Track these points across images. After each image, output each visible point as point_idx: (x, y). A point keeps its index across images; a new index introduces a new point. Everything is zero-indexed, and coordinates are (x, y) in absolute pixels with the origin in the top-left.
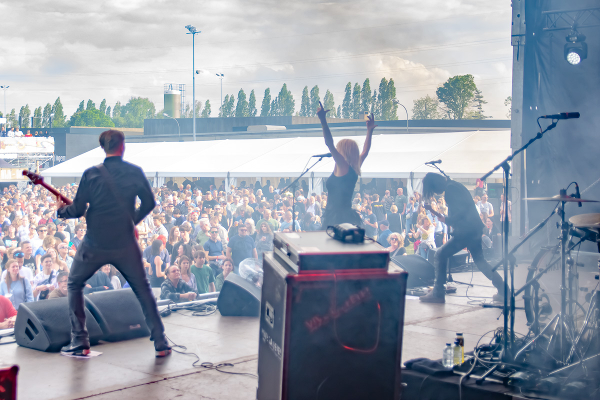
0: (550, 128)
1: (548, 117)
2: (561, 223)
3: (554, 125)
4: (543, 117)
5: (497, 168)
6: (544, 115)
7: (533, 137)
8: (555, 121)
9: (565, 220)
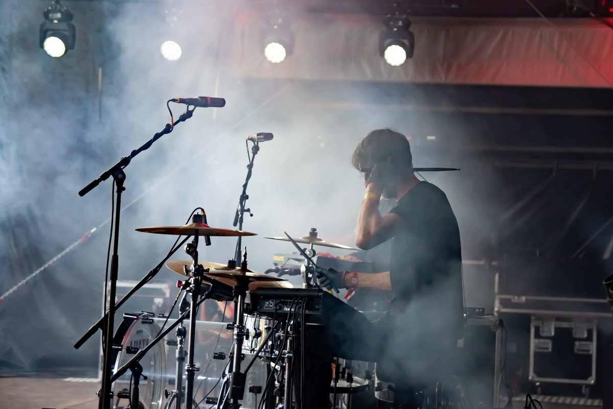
0: (183, 118)
1: (182, 101)
2: (192, 268)
3: (189, 114)
4: (174, 100)
5: (104, 177)
6: (177, 97)
7: (160, 131)
8: (191, 108)
9: (199, 263)
